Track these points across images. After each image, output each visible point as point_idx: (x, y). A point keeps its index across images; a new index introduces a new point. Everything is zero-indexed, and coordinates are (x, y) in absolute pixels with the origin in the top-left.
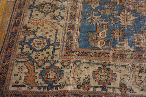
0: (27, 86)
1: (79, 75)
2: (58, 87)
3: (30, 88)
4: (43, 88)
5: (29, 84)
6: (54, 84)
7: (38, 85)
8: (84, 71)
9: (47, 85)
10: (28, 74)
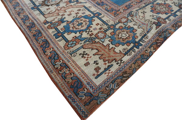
0: (114, 63)
1: (146, 19)
2: (144, 39)
3: (119, 62)
4: (131, 51)
5: (114, 59)
6: (137, 40)
7: (124, 53)
8: (144, 15)
9: (132, 45)
10: (100, 53)
